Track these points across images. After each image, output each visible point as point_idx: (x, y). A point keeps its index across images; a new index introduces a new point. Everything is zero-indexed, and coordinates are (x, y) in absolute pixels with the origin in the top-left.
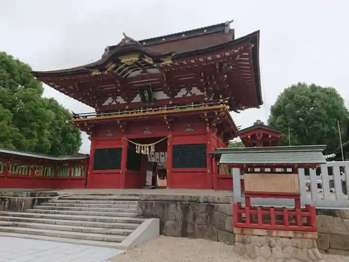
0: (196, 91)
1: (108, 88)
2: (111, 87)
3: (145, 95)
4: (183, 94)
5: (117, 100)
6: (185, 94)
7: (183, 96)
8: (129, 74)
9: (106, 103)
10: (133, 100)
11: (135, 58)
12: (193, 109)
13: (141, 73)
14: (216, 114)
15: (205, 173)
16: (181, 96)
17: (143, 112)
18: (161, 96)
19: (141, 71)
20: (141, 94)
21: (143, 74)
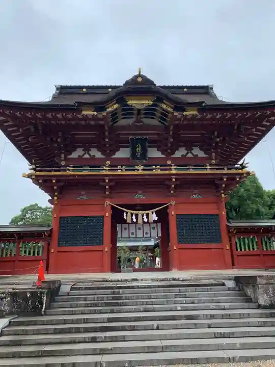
0: (198, 152)
1: (81, 135)
2: (88, 135)
3: (137, 149)
4: (182, 154)
5: (90, 152)
6: (185, 154)
7: (183, 155)
8: (118, 121)
9: (74, 155)
10: (114, 155)
11: (147, 102)
12: (209, 171)
13: (135, 122)
14: (238, 179)
15: (221, 250)
16: (180, 156)
17: (143, 170)
18: (154, 153)
19: (134, 120)
20: (132, 149)
21: (138, 124)
